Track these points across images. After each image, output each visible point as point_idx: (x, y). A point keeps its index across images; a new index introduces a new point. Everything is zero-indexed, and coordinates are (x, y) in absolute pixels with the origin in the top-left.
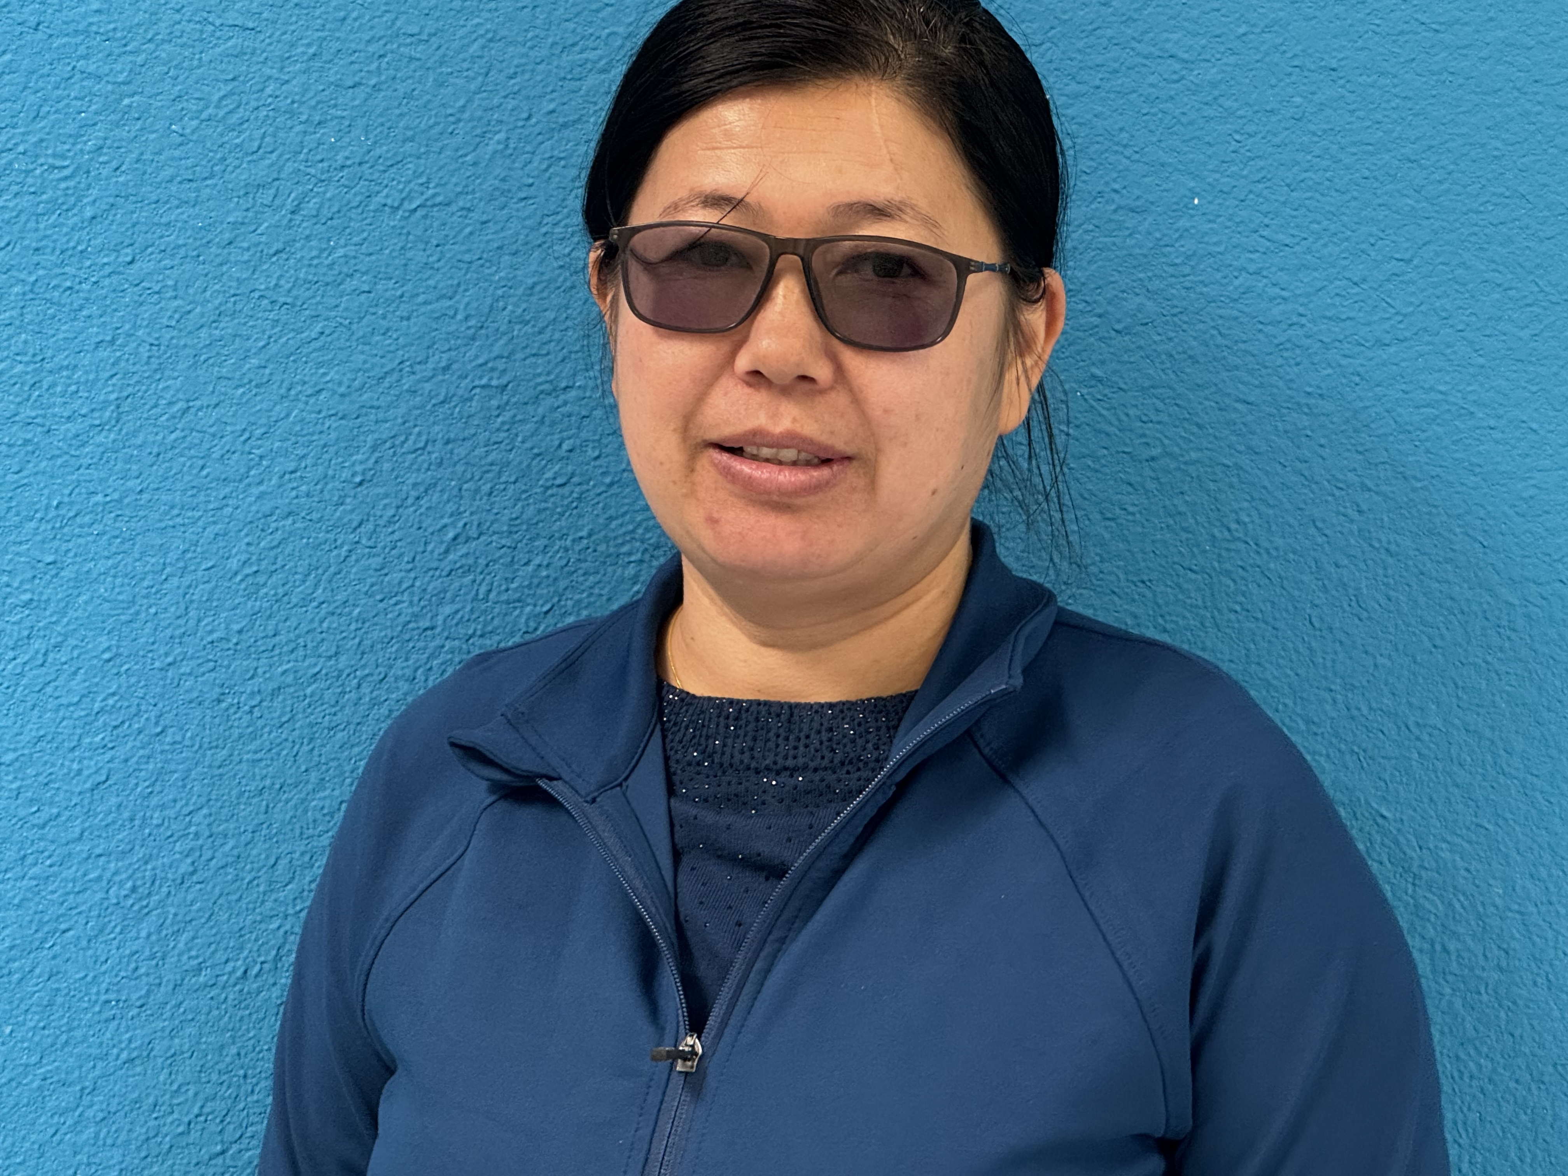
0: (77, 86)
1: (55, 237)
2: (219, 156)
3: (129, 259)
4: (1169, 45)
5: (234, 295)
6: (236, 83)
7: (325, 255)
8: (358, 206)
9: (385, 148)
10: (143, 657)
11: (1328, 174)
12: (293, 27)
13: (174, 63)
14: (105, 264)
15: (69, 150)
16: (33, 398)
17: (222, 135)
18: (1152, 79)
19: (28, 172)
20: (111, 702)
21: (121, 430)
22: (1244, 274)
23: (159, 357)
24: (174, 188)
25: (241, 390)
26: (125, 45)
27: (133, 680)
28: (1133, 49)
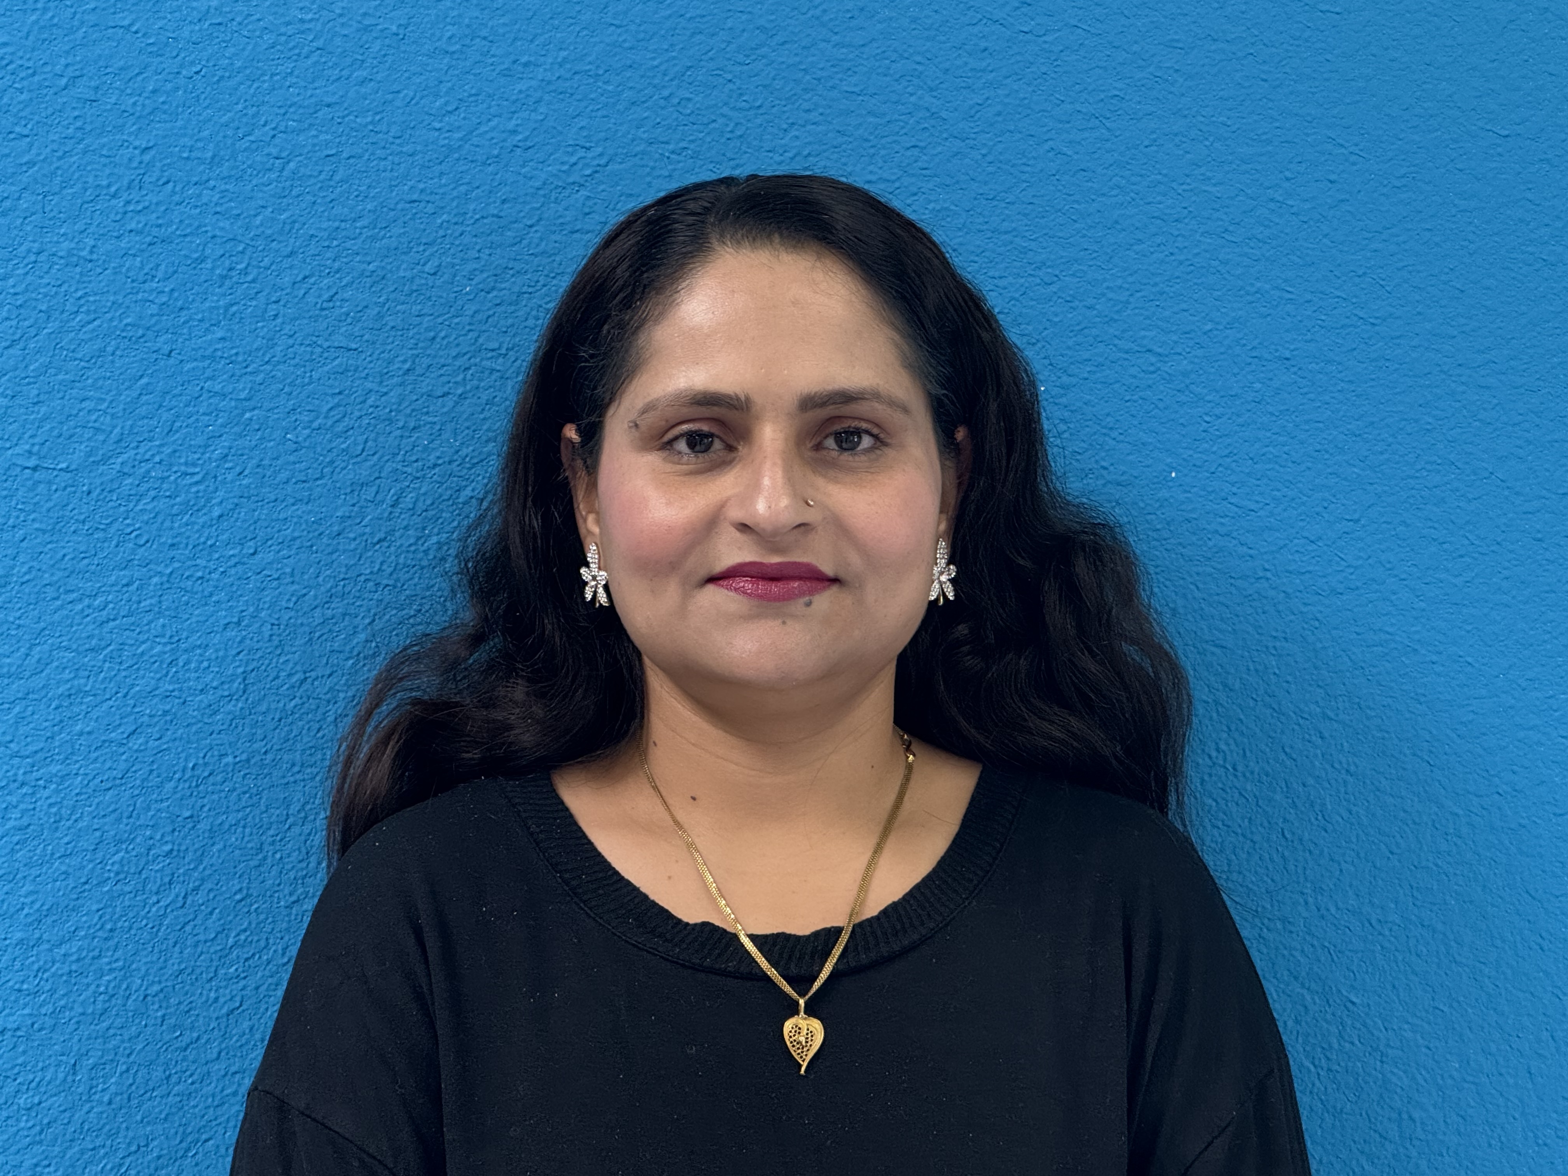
0: (205, 404)
1: (188, 533)
2: (328, 460)
3: (252, 551)
4: (1145, 342)
5: (343, 579)
6: (341, 397)
7: (420, 542)
8: (448, 500)
9: (471, 448)
10: (271, 896)
11: (1286, 448)
12: (389, 347)
13: (288, 381)
14: (233, 556)
15: (199, 459)
16: (170, 675)
17: (330, 441)
18: (1133, 371)
19: (163, 479)
20: (243, 937)
21: (247, 700)
22: (1217, 536)
23: (279, 635)
24: (289, 489)
25: (351, 662)
26: (246, 367)
27: (262, 917)
28: (1115, 346)
